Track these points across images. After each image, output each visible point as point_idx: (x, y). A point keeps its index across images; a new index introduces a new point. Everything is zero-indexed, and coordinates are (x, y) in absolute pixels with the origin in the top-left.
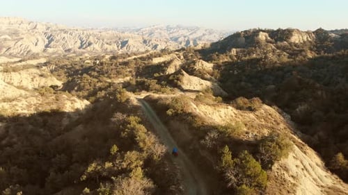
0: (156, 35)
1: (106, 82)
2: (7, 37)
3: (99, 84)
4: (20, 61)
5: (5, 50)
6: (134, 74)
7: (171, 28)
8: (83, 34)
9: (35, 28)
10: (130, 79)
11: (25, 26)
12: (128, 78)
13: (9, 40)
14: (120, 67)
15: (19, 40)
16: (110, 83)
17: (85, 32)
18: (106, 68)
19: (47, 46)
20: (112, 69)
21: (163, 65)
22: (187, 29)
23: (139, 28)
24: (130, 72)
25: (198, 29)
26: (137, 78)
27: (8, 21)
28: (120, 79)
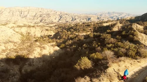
0: (103, 16)
1: (75, 34)
2: (45, 16)
3: (71, 36)
4: (47, 25)
5: (44, 20)
6: (92, 31)
7: (110, 13)
8: (73, 15)
9: (56, 13)
10: (90, 34)
11: (53, 12)
12: (89, 33)
13: (46, 17)
14: (85, 27)
15: (49, 17)
16: (77, 35)
17: (74, 15)
18: (78, 27)
19: (59, 20)
20: (81, 28)
21: (110, 26)
22: (118, 13)
23: (96, 13)
24: (90, 30)
25: (123, 13)
26: (94, 33)
27: (47, 10)
28: (84, 33)
